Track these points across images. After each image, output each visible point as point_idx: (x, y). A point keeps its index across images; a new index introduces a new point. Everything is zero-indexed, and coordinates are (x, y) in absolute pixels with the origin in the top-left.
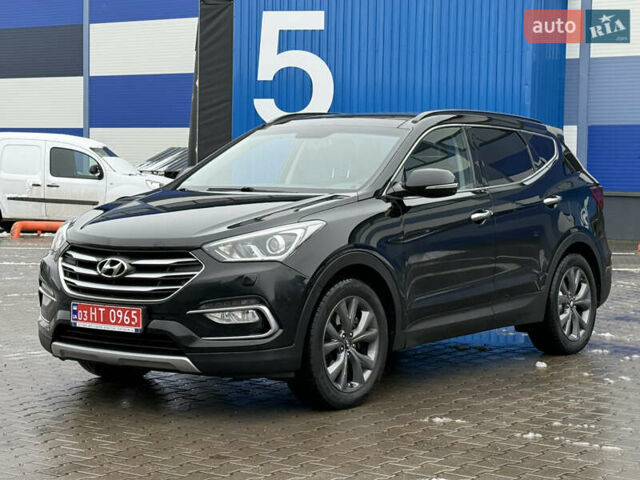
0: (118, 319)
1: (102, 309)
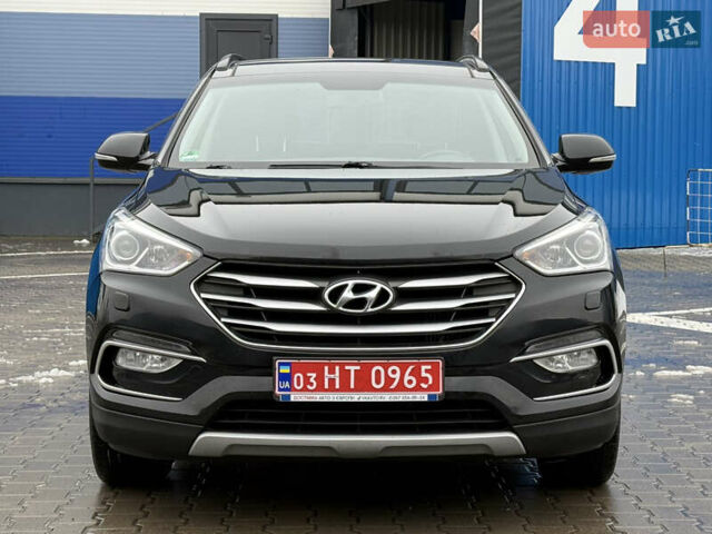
0: (389, 380)
1: (352, 368)
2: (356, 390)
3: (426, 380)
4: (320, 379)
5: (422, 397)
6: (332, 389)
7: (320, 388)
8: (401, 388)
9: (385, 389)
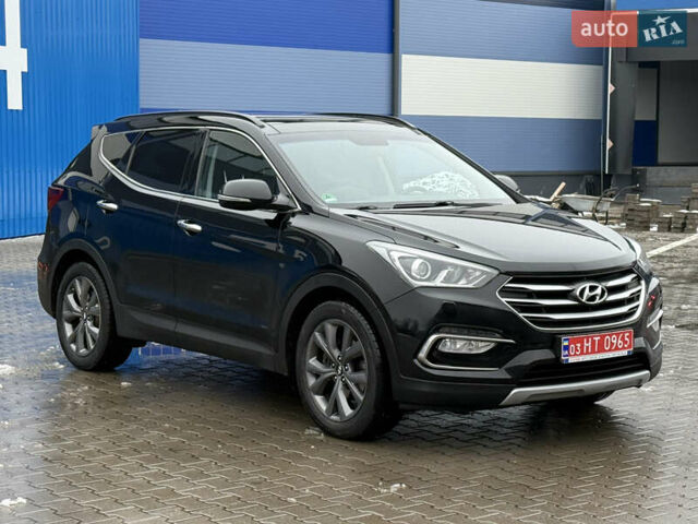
0: (612, 344)
1: (597, 339)
2: (599, 352)
3: (626, 342)
4: (582, 347)
5: (624, 353)
6: (587, 353)
7: (582, 353)
8: (617, 349)
9: (610, 350)
